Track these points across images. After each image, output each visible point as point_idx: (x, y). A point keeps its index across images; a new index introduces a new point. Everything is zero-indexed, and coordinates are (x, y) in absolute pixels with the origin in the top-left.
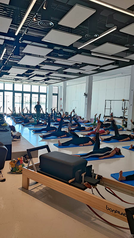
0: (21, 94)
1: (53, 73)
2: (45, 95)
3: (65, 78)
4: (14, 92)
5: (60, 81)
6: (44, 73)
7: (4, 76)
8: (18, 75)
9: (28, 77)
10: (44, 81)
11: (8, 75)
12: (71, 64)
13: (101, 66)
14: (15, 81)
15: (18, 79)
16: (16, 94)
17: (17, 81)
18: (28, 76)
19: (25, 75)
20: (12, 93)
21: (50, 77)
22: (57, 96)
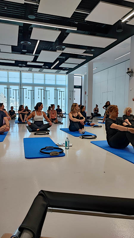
0: (31, 87)
1: (69, 31)
8: (14, 49)
10: (58, 62)
18: (29, 50)
22: (80, 89)
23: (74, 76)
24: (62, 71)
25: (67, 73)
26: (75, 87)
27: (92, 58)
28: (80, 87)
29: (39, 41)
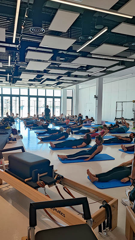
0: (36, 98)
1: (63, 76)
2: (60, 99)
3: (76, 81)
4: (29, 97)
5: (72, 84)
6: (54, 77)
7: (18, 81)
8: (30, 80)
9: (41, 82)
10: (56, 84)
11: (21, 80)
12: (76, 67)
13: (107, 68)
14: (30, 86)
15: (32, 84)
16: (31, 98)
17: (32, 86)
18: (39, 81)
19: (37, 80)
20: (27, 97)
21: (61, 81)
22: (71, 99)
23: (67, 90)
24: (58, 88)
25: (62, 89)
26: (68, 98)
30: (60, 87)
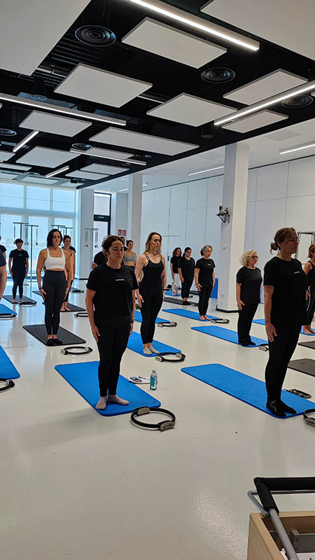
10: (67, 168)
22: (107, 223)
23: (95, 194)
24: (69, 184)
25: (78, 188)
26: (97, 218)
27: (143, 168)
28: (107, 219)
29: (36, 133)
30: (75, 182)
